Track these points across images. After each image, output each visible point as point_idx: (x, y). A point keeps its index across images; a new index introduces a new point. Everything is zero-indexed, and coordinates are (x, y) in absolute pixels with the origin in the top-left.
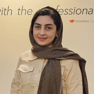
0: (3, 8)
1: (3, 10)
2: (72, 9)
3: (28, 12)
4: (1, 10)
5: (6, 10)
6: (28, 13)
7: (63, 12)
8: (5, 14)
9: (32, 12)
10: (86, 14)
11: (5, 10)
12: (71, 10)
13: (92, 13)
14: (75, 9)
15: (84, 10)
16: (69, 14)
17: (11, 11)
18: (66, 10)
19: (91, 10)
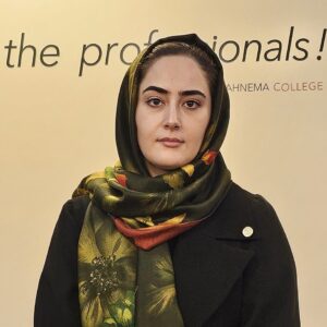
10: (258, 59)
14: (215, 44)
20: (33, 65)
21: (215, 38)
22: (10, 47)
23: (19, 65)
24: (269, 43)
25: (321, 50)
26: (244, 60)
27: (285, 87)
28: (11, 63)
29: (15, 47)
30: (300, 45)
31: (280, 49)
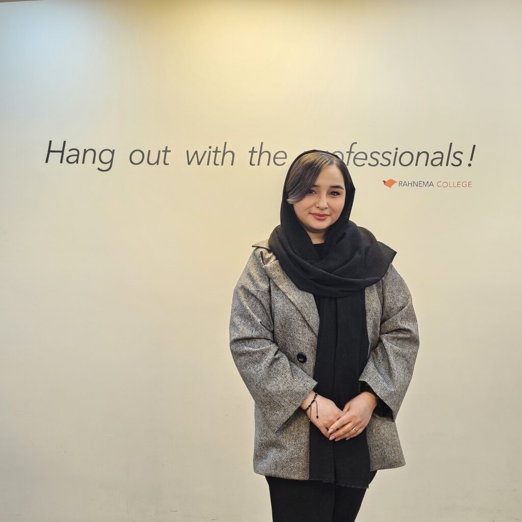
0: (210, 147)
1: (210, 152)
2: (390, 153)
3: (275, 158)
4: (205, 152)
5: (218, 153)
6: (276, 160)
7: (366, 159)
8: (217, 163)
9: (286, 158)
10: (426, 165)
11: (216, 152)
12: (385, 155)
13: (441, 164)
14: (396, 153)
15: (419, 154)
16: (381, 164)
17: (231, 154)
18: (373, 155)
19: (440, 155)
20: (268, 164)
21: (397, 149)
22: (253, 152)
23: (258, 164)
24: (434, 153)
25: (471, 160)
26: (416, 165)
27: (445, 185)
28: (253, 163)
29: (256, 152)
30: (457, 155)
31: (442, 158)
